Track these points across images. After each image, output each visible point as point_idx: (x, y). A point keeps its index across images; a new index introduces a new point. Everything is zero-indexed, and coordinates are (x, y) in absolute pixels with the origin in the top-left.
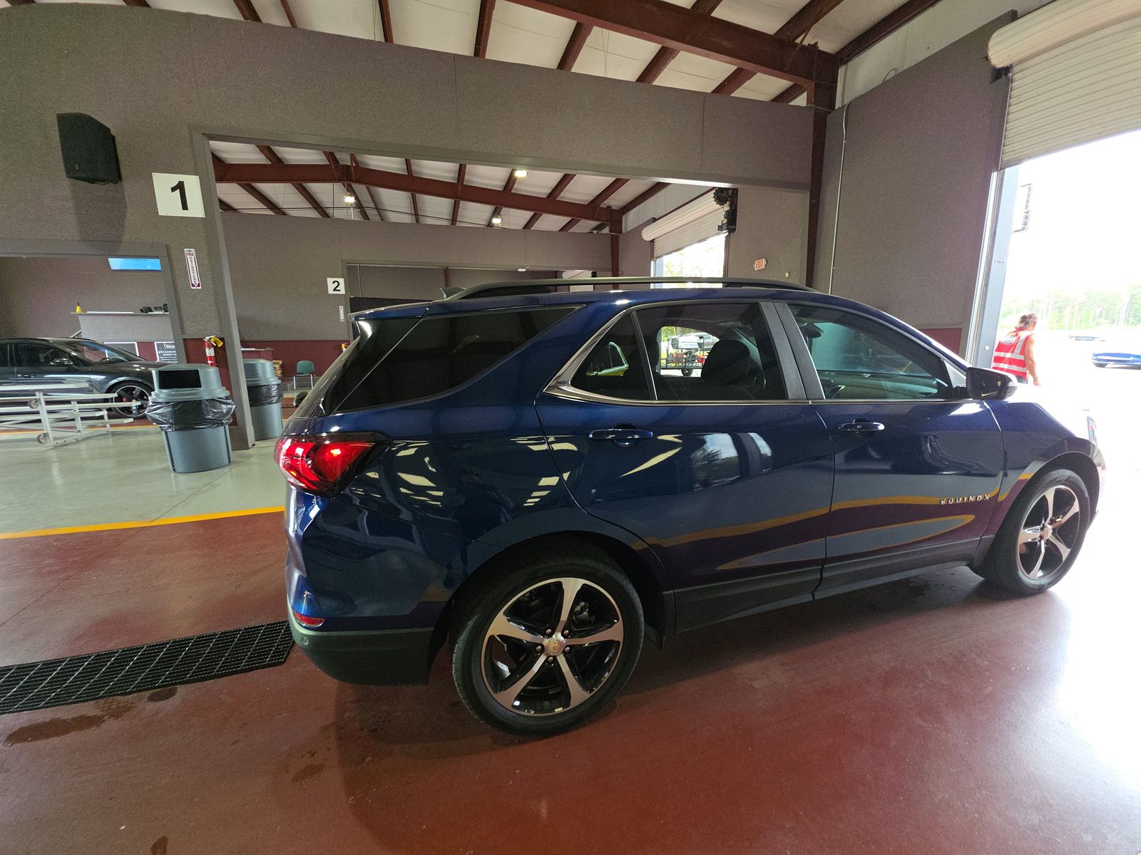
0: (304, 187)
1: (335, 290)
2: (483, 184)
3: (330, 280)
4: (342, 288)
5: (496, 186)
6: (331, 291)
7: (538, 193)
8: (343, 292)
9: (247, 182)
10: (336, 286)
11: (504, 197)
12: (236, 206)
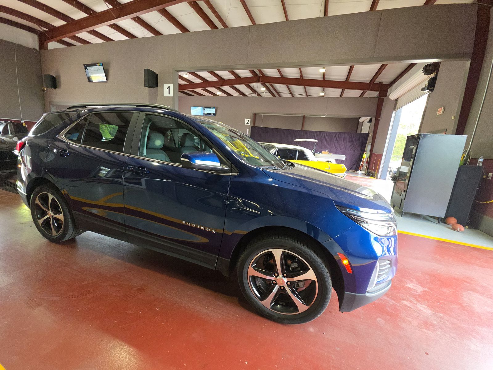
0: (249, 85)
1: (247, 123)
2: (312, 78)
3: (246, 120)
4: (249, 123)
5: (319, 78)
6: (246, 124)
7: (340, 79)
8: (249, 124)
9: (232, 85)
10: (248, 122)
11: (324, 83)
12: (232, 95)
